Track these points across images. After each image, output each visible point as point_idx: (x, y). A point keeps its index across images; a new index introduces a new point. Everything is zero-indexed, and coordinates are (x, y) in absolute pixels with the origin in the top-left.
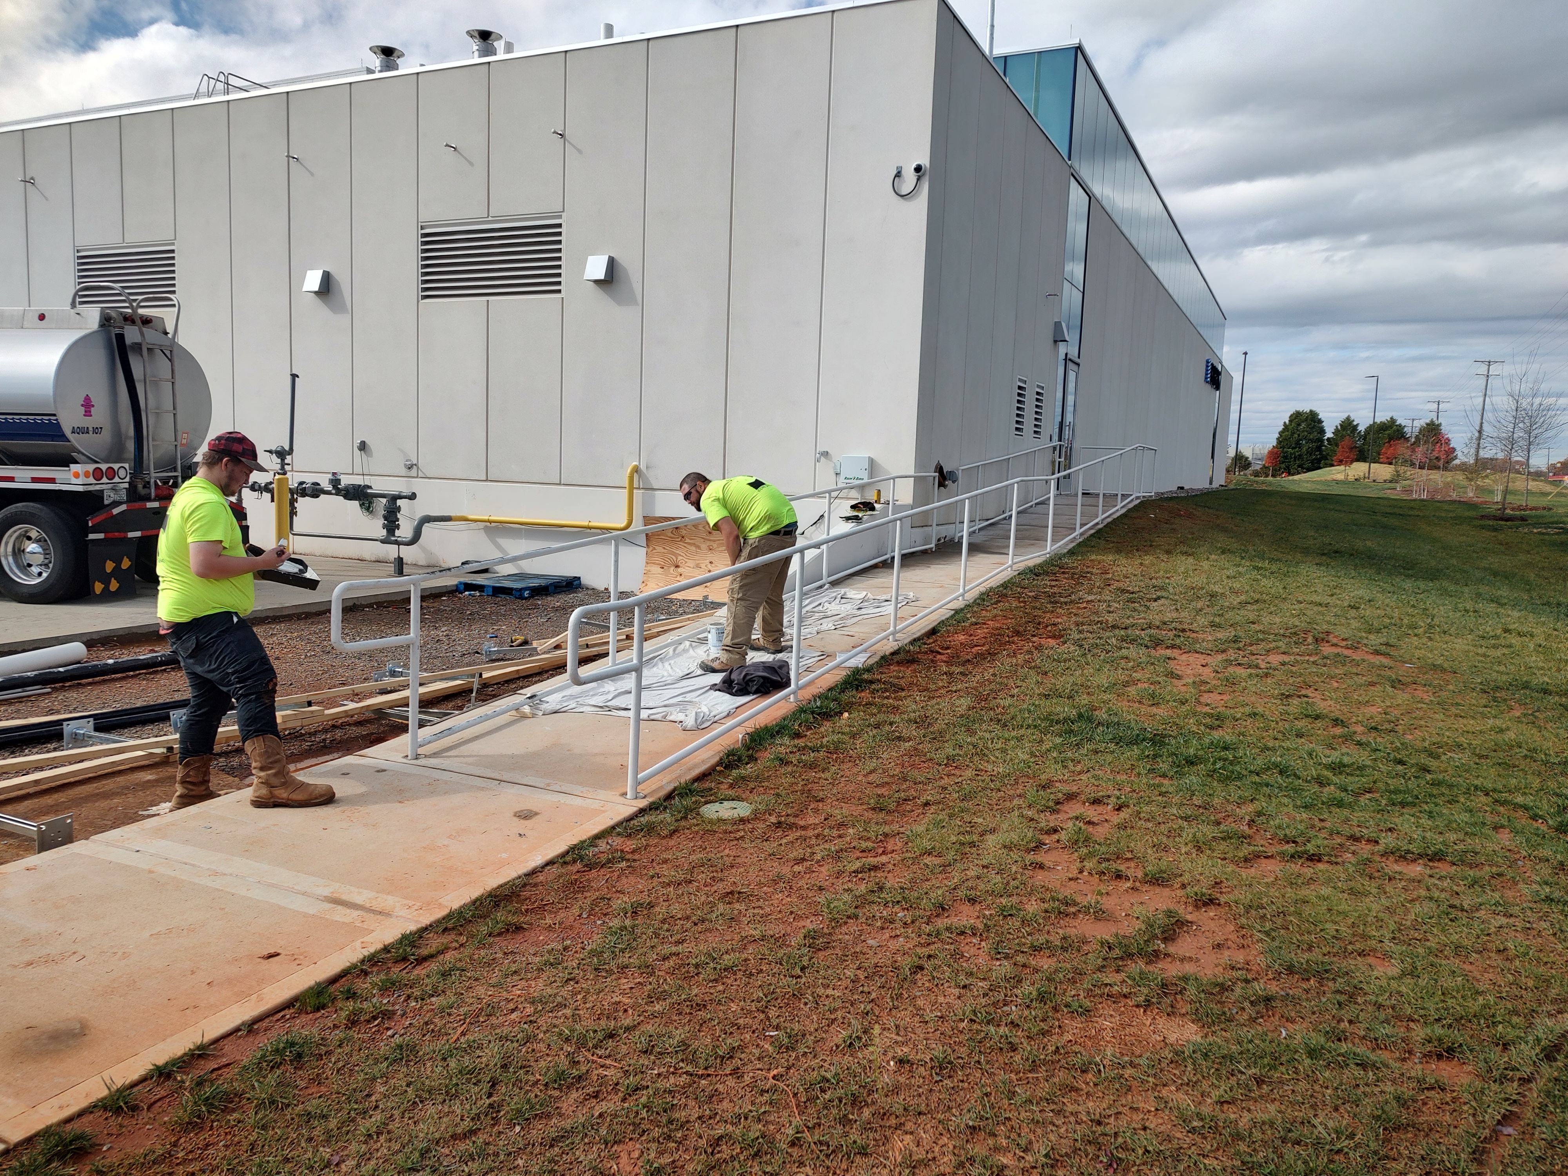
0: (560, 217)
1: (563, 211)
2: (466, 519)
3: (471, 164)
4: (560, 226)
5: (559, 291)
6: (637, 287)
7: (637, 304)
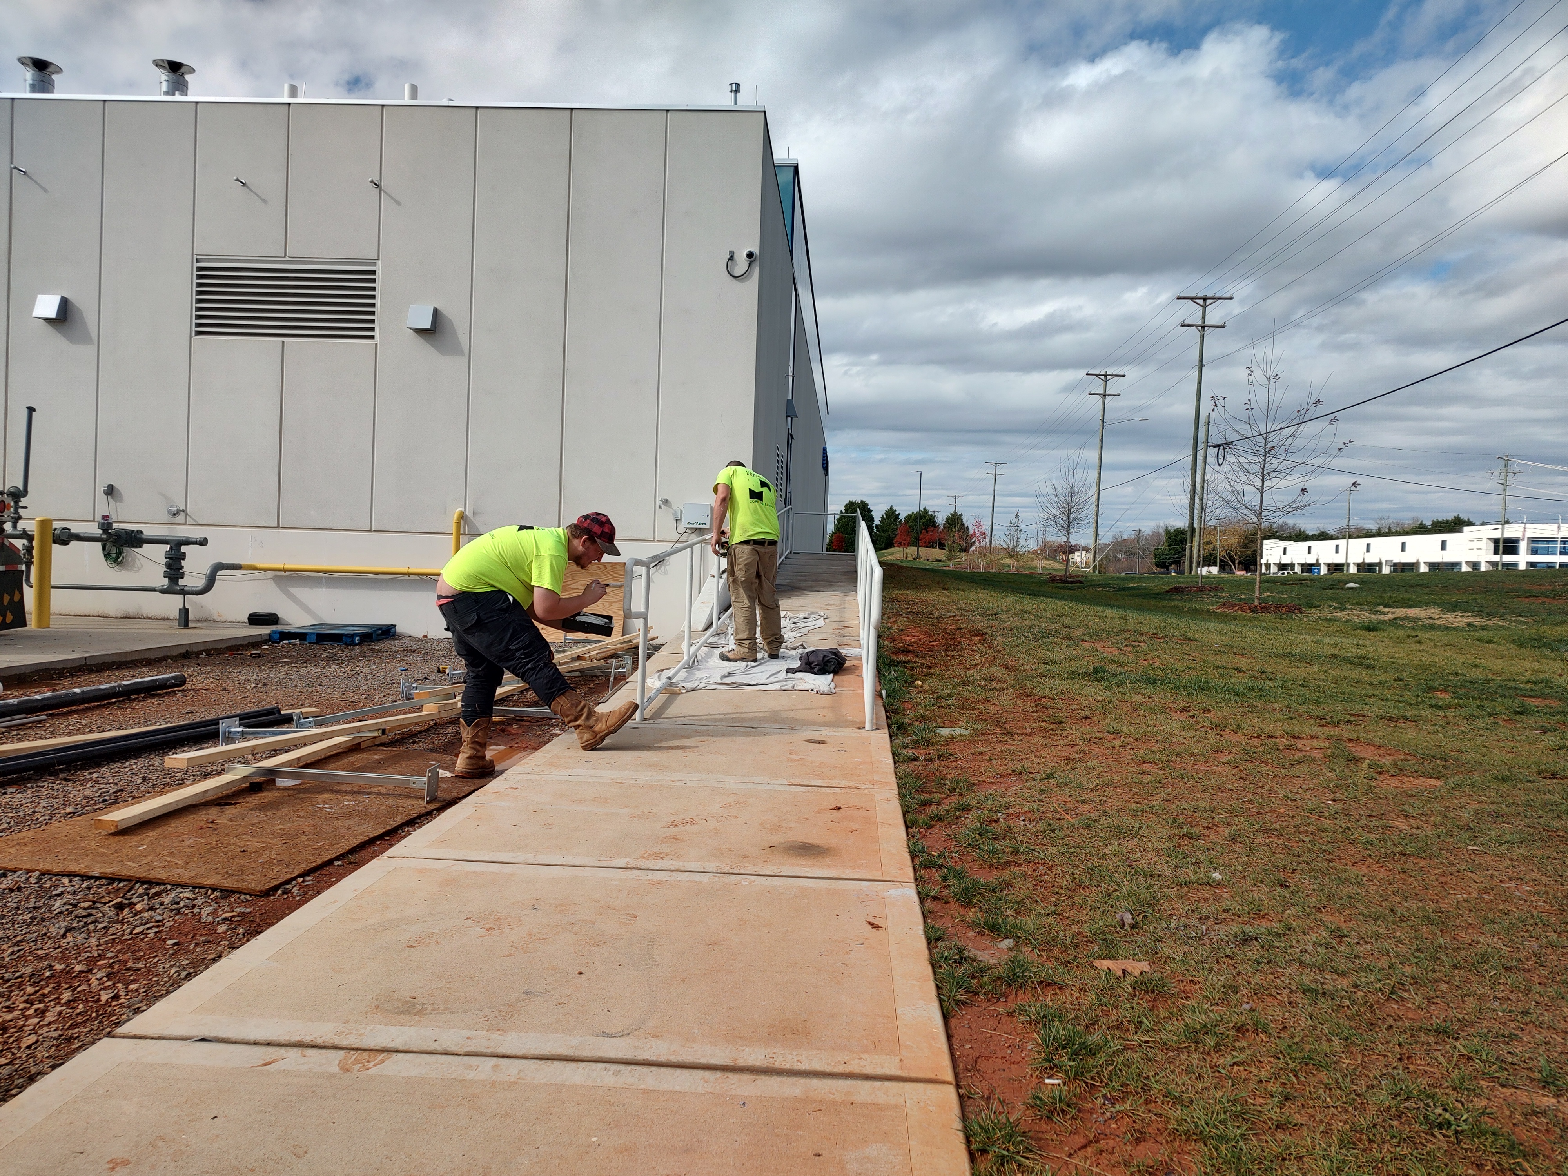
0: (375, 264)
1: (378, 259)
2: (255, 568)
3: (264, 201)
4: (374, 273)
5: (372, 337)
6: (463, 340)
7: (463, 354)
